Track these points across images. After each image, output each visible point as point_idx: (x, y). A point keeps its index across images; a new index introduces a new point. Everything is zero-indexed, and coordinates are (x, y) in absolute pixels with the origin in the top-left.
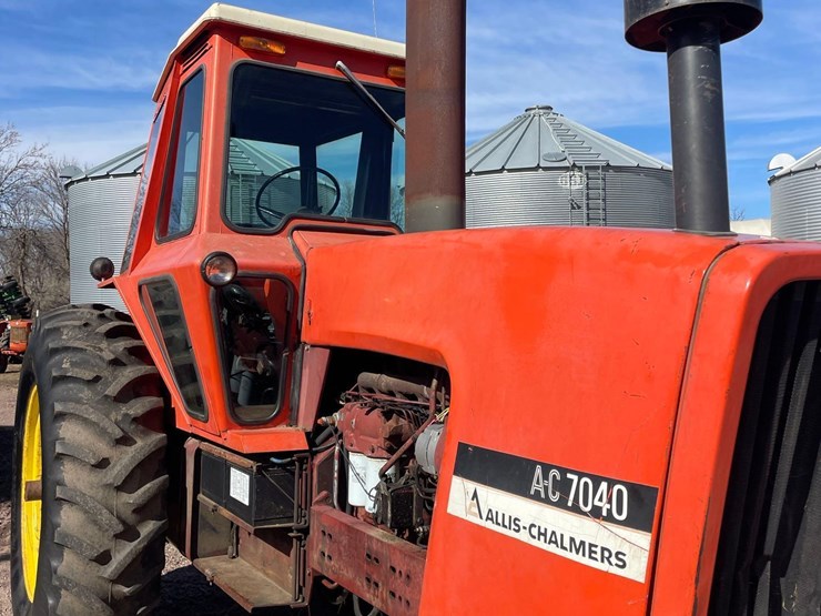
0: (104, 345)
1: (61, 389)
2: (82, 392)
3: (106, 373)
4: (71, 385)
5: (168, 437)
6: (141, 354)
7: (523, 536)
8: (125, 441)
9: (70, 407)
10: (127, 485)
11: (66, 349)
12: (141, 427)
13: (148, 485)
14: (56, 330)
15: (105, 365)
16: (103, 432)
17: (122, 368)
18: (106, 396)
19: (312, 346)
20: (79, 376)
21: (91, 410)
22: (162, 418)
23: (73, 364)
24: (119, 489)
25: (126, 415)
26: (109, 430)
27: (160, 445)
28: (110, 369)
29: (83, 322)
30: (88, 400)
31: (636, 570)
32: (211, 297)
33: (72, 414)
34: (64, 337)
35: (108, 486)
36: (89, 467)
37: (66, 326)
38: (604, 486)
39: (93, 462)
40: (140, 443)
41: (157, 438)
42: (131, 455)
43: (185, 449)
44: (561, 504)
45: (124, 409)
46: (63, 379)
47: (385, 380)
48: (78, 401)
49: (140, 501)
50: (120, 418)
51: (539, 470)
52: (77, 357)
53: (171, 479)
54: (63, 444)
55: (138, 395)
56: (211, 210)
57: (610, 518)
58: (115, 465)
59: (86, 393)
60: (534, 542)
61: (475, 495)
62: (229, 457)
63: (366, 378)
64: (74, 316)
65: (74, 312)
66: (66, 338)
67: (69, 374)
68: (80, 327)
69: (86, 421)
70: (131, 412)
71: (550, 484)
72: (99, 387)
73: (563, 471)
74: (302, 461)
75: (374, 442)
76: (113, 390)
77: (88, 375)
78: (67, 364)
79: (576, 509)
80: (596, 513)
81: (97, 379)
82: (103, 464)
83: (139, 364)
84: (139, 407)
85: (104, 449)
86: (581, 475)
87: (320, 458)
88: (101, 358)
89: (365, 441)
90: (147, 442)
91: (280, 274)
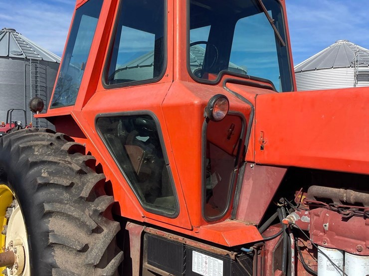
0: (68, 159)
1: (42, 195)
2: (62, 194)
3: (76, 180)
4: (53, 190)
6: (93, 166)
8: (98, 230)
9: (57, 207)
10: (102, 264)
11: (43, 162)
12: (104, 219)
13: (113, 261)
14: (29, 148)
15: (74, 174)
16: (82, 225)
17: (85, 176)
18: (81, 198)
19: (257, 164)
20: (59, 183)
21: (73, 209)
22: (114, 212)
23: (50, 173)
24: (96, 266)
25: (95, 211)
26: (88, 223)
27: (117, 231)
28: (78, 177)
29: (50, 142)
30: (68, 200)
32: (203, 128)
33: (58, 212)
34: (36, 153)
35: (89, 265)
36: (74, 252)
37: (37, 145)
39: (79, 248)
40: (106, 230)
41: (115, 225)
42: (102, 240)
43: (128, 231)
45: (93, 207)
46: (46, 185)
48: (61, 202)
50: (91, 213)
52: (52, 168)
53: (124, 254)
54: (55, 236)
55: (98, 195)
56: (181, 65)
58: (91, 250)
59: (66, 195)
64: (37, 137)
65: (38, 135)
67: (51, 182)
68: (47, 146)
69: (69, 218)
70: (99, 208)
72: (73, 190)
74: (258, 250)
76: (85, 193)
77: (66, 182)
78: (45, 173)
81: (72, 185)
82: (85, 249)
84: (103, 204)
85: (84, 238)
87: (271, 246)
88: (71, 169)
89: (345, 241)
90: (110, 229)
91: (241, 112)
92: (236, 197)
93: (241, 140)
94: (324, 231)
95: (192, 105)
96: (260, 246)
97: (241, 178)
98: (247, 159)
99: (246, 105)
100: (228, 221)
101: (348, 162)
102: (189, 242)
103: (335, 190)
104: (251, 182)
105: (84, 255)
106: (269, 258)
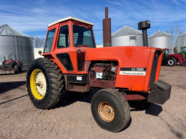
1: (47, 69)
7: (131, 75)
8: (59, 75)
9: (51, 71)
10: (60, 81)
11: (47, 63)
14: (43, 61)
16: (56, 74)
19: (87, 61)
22: (61, 72)
24: (59, 81)
31: (145, 75)
38: (141, 68)
40: (60, 75)
43: (64, 76)
44: (136, 71)
46: (48, 67)
47: (100, 64)
49: (62, 82)
51: (133, 68)
52: (49, 64)
54: (52, 76)
55: (58, 69)
56: (73, 44)
57: (142, 71)
59: (52, 69)
60: (133, 75)
61: (124, 72)
63: (96, 64)
66: (45, 62)
69: (54, 73)
71: (134, 69)
73: (136, 68)
74: (87, 75)
75: (101, 71)
76: (56, 68)
79: (138, 71)
80: (140, 71)
81: (53, 67)
84: (59, 71)
86: (138, 68)
87: (90, 74)
88: (52, 64)
91: (83, 52)
92: (84, 67)
93: (84, 57)
94: (97, 70)
95: (75, 51)
96: (88, 74)
97: (84, 63)
98: (85, 60)
99: (85, 51)
100: (83, 71)
102: (76, 75)
104: (86, 64)
105: (57, 79)
106: (89, 76)
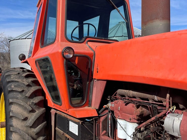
0: (25, 80)
1: (11, 95)
2: (18, 95)
3: (26, 89)
4: (15, 93)
5: (46, 109)
6: (36, 83)
8: (33, 111)
9: (15, 100)
11: (13, 81)
12: (37, 106)
13: (40, 125)
15: (25, 86)
16: (25, 109)
17: (31, 87)
18: (26, 97)
19: (98, 80)
20: (17, 90)
21: (21, 101)
22: (44, 103)
23: (15, 86)
25: (33, 103)
26: (27, 108)
27: (43, 112)
28: (27, 88)
29: (18, 73)
30: (20, 98)
32: (64, 63)
33: (15, 103)
34: (12, 78)
35: (27, 126)
36: (21, 120)
37: (12, 74)
39: (22, 118)
40: (37, 112)
41: (43, 110)
42: (34, 116)
43: (51, 113)
45: (32, 101)
46: (12, 91)
47: (132, 93)
48: (17, 98)
50: (31, 104)
52: (16, 84)
53: (47, 123)
54: (12, 113)
55: (36, 96)
58: (29, 120)
59: (19, 96)
62: (69, 117)
63: (120, 91)
64: (15, 71)
65: (15, 70)
66: (13, 78)
67: (14, 90)
68: (17, 74)
69: (20, 105)
70: (34, 102)
72: (24, 93)
74: (96, 120)
76: (28, 94)
77: (20, 90)
78: (13, 86)
81: (23, 91)
82: (26, 119)
83: (36, 86)
85: (26, 114)
87: (102, 119)
88: (24, 84)
89: (126, 115)
90: (40, 111)
91: (87, 55)
92: (90, 96)
93: (89, 68)
94: (119, 111)
95: (58, 52)
97: (92, 87)
98: (94, 77)
100: (86, 108)
101: (122, 76)
103: (126, 91)
105: (25, 122)
106: (101, 124)
